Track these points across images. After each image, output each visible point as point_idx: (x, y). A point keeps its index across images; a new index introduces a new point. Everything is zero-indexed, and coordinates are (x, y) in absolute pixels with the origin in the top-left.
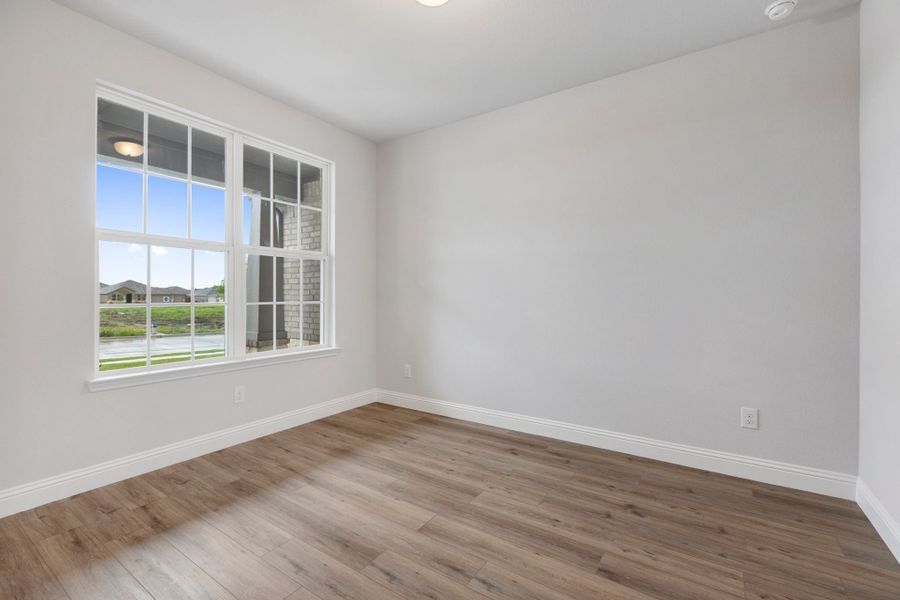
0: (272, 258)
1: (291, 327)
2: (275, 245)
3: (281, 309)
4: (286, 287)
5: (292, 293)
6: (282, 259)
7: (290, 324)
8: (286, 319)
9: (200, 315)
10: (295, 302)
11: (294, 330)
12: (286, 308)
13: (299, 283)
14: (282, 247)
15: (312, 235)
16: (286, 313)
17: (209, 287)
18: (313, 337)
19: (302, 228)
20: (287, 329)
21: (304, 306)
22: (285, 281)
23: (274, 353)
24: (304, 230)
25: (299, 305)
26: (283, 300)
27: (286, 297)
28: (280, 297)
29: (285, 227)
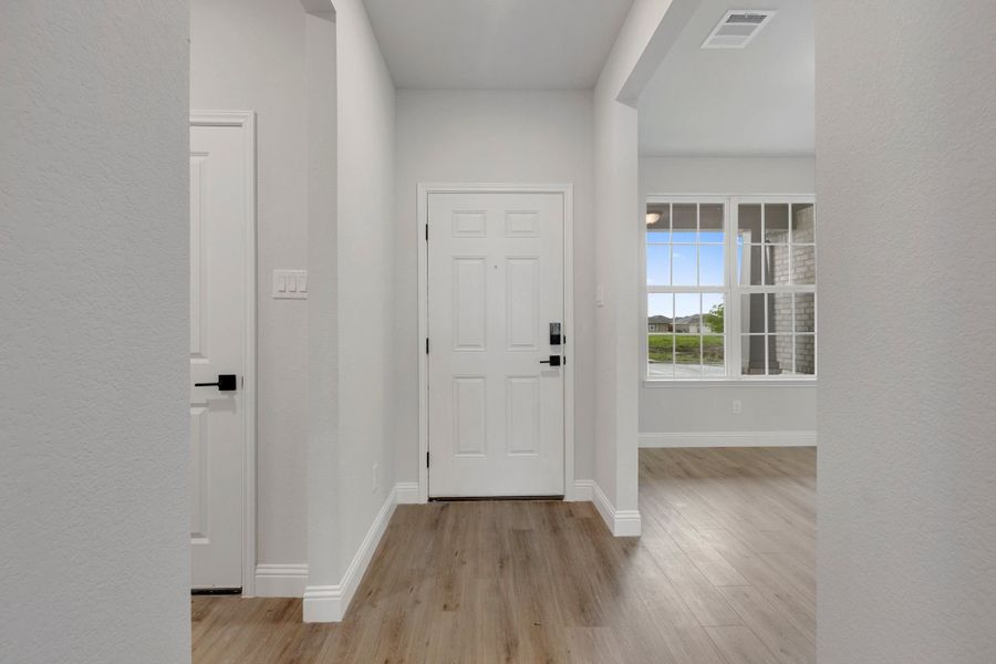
0: (763, 294)
1: (784, 358)
2: (766, 283)
3: (772, 339)
4: (778, 318)
5: (785, 323)
6: (773, 295)
7: (783, 355)
8: (778, 350)
9: (681, 344)
10: (787, 334)
11: (786, 361)
12: (777, 339)
13: (791, 314)
14: (773, 284)
15: (808, 263)
16: (778, 344)
17: (690, 315)
18: (807, 368)
19: (795, 257)
20: (779, 360)
21: (797, 337)
22: (777, 312)
23: (766, 377)
24: (798, 258)
25: (791, 336)
26: (774, 331)
27: (777, 328)
28: (772, 329)
29: (777, 257)
